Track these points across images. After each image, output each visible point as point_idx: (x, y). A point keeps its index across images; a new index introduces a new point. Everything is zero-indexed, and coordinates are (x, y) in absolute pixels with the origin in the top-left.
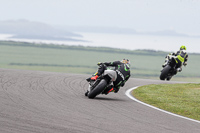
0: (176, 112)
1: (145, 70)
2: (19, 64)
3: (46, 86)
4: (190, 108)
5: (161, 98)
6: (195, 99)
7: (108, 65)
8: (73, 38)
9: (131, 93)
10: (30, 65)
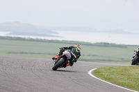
0: (123, 86)
1: (102, 56)
2: (14, 53)
3: (33, 68)
4: (133, 83)
5: (113, 76)
6: (137, 77)
7: (66, 48)
8: (52, 34)
9: (92, 73)
10: (22, 53)
